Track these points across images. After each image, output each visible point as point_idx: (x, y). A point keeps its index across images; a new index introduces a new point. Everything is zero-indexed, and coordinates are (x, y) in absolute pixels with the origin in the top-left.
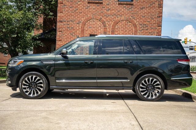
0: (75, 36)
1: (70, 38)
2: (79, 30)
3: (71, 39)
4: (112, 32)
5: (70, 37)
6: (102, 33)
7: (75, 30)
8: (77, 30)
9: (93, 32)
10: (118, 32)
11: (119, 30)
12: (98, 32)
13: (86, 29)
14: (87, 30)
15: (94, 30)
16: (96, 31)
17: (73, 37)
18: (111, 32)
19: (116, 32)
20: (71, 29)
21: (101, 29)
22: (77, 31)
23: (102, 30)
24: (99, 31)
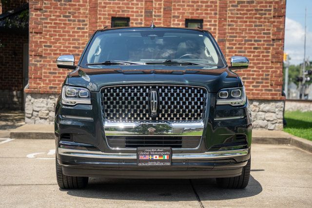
0: (74, 21)
1: (63, 26)
2: (84, 6)
3: (65, 28)
4: (164, 9)
5: (64, 24)
6: (141, 12)
7: (75, 5)
8: (79, 5)
9: (119, 11)
10: (179, 9)
11: (181, 5)
12: (132, 12)
13: (103, 5)
14: (105, 7)
15: (121, 5)
16: (126, 9)
17: (70, 24)
18: (162, 10)
19: (174, 9)
20: (65, 4)
21: (138, 4)
22: (79, 9)
23: (142, 4)
24: (133, 8)
